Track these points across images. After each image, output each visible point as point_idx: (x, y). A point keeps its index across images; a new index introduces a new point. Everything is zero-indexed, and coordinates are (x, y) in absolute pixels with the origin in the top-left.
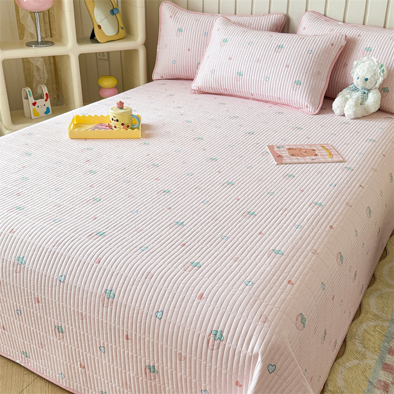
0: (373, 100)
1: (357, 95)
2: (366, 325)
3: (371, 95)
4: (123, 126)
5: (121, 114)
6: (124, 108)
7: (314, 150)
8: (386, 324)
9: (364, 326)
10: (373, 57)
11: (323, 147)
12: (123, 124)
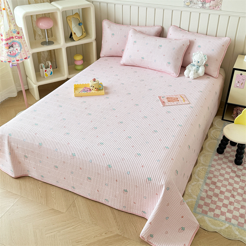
0: (201, 71)
1: (194, 68)
2: (199, 168)
3: (200, 68)
4: (96, 89)
5: (95, 84)
6: (96, 81)
7: (177, 98)
8: (207, 167)
9: (198, 169)
10: (201, 52)
11: (181, 96)
12: (96, 88)
